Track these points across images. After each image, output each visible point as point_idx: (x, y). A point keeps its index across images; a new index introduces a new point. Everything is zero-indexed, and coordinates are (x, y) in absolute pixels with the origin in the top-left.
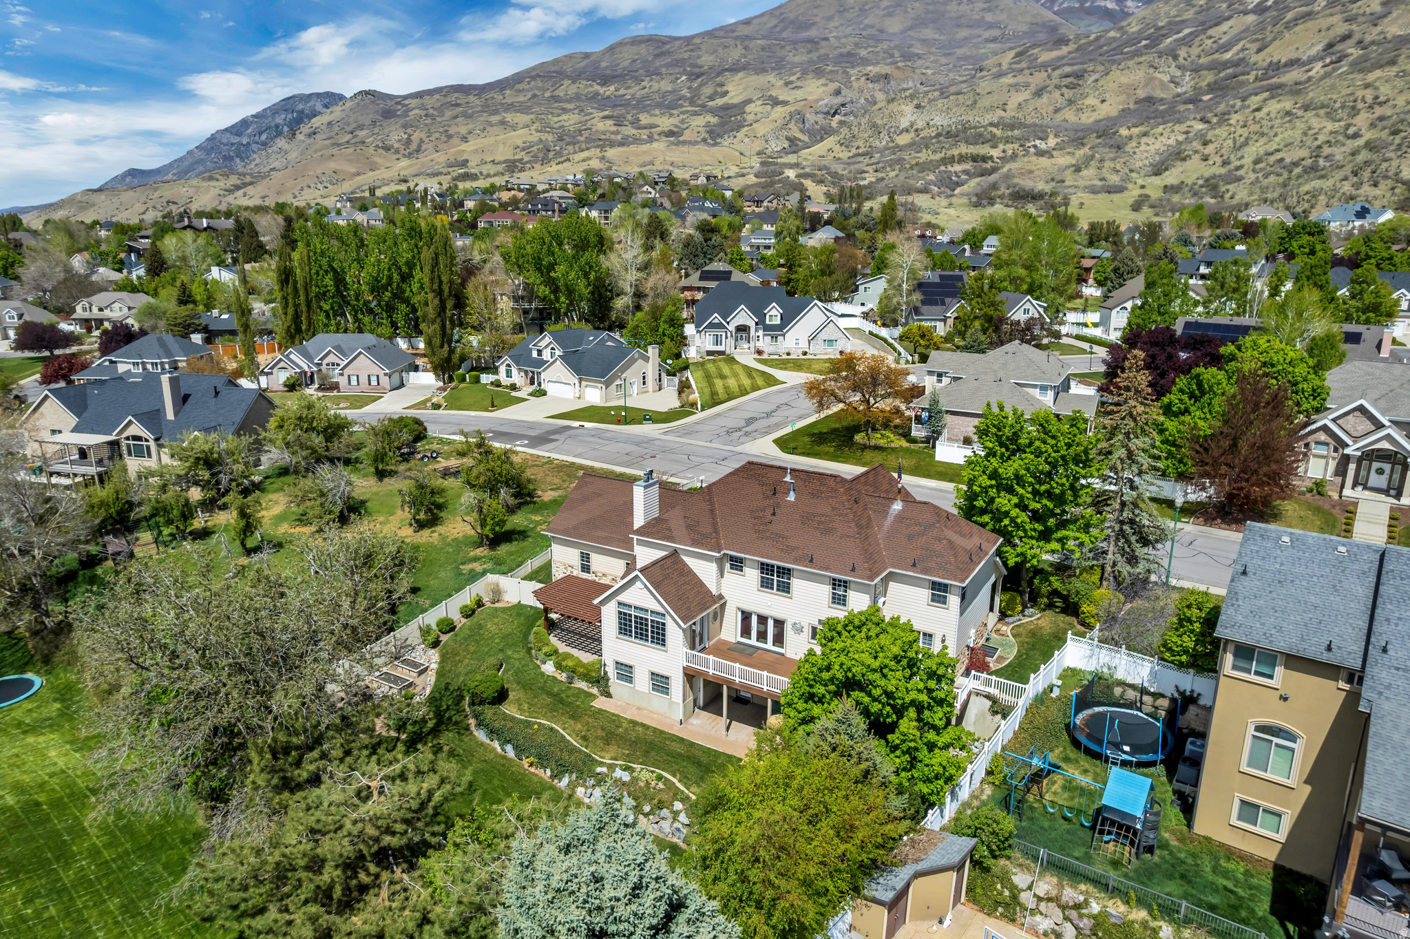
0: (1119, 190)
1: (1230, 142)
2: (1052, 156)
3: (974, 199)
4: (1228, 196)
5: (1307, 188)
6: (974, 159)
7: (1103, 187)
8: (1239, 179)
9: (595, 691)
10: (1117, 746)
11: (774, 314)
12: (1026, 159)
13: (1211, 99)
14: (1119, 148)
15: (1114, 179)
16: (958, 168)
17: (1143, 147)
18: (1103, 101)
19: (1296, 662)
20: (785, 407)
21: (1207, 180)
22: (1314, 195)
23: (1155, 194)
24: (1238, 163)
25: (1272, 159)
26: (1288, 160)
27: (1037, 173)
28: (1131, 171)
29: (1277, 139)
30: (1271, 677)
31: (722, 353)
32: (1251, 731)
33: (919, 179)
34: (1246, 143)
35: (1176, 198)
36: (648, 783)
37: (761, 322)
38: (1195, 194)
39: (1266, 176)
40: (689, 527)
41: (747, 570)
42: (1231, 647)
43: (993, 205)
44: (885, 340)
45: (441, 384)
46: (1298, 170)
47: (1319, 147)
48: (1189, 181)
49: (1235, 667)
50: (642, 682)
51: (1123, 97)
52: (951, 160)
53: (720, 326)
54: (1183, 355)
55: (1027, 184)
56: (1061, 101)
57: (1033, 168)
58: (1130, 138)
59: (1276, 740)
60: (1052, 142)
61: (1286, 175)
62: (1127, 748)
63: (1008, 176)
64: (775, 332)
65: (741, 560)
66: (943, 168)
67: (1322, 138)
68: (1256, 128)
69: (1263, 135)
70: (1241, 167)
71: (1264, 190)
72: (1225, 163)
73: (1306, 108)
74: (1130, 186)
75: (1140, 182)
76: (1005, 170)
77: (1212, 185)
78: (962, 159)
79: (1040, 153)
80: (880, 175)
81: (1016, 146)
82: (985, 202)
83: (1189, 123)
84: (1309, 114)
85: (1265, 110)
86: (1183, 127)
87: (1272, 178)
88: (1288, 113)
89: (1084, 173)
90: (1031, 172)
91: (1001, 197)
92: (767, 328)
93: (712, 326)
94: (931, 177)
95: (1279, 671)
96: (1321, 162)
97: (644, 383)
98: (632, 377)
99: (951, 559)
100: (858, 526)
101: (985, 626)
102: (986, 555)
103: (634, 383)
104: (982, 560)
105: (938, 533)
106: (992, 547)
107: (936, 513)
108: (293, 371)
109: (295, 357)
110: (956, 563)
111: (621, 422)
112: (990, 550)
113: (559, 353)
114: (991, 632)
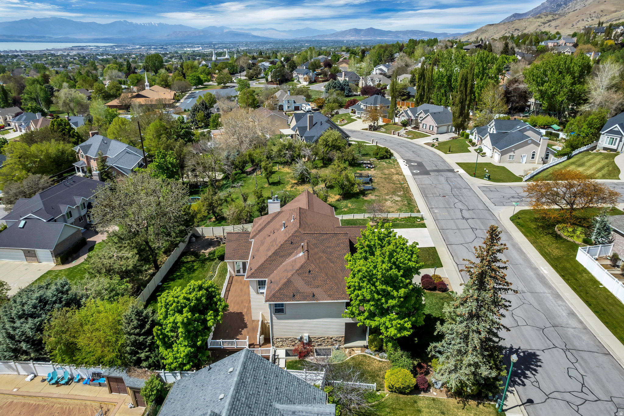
31: (614, 150)
45: (455, 136)
53: (618, 133)
93: (612, 132)
97: (533, 158)
98: (524, 153)
99: (277, 289)
100: (275, 253)
101: (336, 341)
102: (314, 300)
103: (524, 156)
104: (304, 300)
105: (289, 275)
106: (328, 300)
107: (302, 266)
108: (406, 118)
109: (409, 112)
110: (277, 292)
111: (474, 175)
112: (323, 300)
113: (495, 132)
114: (346, 348)
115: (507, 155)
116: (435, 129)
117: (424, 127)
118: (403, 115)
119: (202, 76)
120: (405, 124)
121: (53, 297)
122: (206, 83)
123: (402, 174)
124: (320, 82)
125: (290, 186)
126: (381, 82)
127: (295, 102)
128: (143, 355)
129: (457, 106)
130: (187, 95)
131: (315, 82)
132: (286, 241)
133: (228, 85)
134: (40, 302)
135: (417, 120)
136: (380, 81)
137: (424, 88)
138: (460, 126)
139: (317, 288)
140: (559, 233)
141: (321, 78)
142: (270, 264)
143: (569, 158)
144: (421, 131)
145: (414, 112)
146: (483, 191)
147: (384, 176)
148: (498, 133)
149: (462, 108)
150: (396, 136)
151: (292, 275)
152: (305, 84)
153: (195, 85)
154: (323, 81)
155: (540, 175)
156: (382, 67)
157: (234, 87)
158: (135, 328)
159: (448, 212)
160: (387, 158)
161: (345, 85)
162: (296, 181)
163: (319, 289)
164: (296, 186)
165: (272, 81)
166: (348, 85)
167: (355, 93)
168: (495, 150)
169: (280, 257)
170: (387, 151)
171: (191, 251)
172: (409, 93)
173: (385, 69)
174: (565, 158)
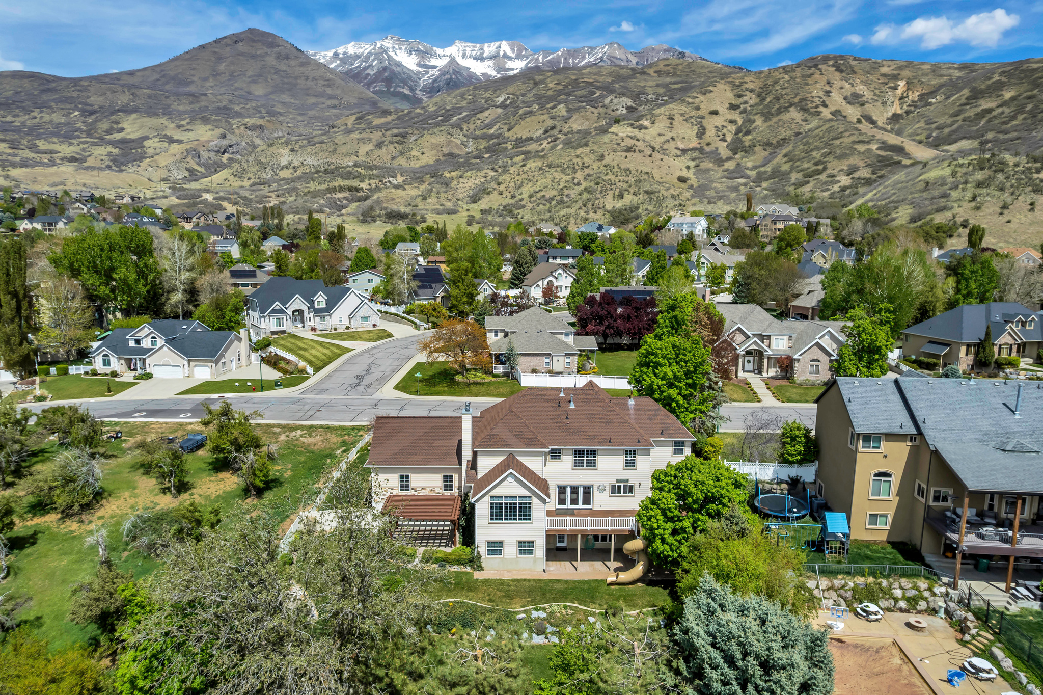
0: (454, 212)
1: (513, 184)
2: (405, 189)
3: (361, 218)
4: (519, 217)
5: (562, 213)
6: (350, 189)
7: (444, 210)
8: (524, 207)
9: (468, 569)
10: (790, 511)
11: (321, 300)
12: (388, 190)
13: (490, 157)
14: (447, 185)
15: (449, 205)
16: (339, 195)
17: (461, 185)
18: (423, 154)
19: (891, 437)
20: (374, 366)
21: (505, 207)
22: (567, 217)
23: (478, 216)
24: (520, 197)
25: (539, 195)
26: (547, 196)
27: (397, 200)
28: (458, 200)
29: (538, 183)
30: (879, 448)
31: (284, 332)
32: (873, 478)
33: (314, 203)
34: (521, 185)
35: (490, 218)
36: (561, 613)
37: (311, 308)
38: (500, 216)
39: (538, 205)
40: (516, 436)
41: (564, 457)
42: (861, 437)
43: (375, 221)
44: (398, 315)
46: (554, 203)
47: (562, 189)
48: (495, 207)
49: (863, 447)
50: (510, 550)
51: (435, 152)
52: (334, 190)
53: (281, 311)
54: (619, 310)
55: (394, 207)
56: (395, 153)
57: (394, 197)
58: (452, 179)
59: (883, 479)
60: (400, 179)
61: (548, 205)
62: (795, 510)
63: (379, 202)
64: (323, 313)
65: (559, 452)
66: (329, 195)
67: (562, 185)
68: (525, 176)
69: (530, 180)
70: (522, 200)
71: (539, 213)
72: (513, 197)
73: (550, 166)
74: (460, 210)
75: (465, 207)
76: (375, 197)
77: (508, 210)
78: (341, 189)
79: (397, 187)
80: (282, 199)
81: (377, 181)
82: (370, 220)
83: (486, 171)
84: (552, 170)
85: (528, 166)
86: (482, 173)
87: (541, 206)
88: (541, 169)
89: (429, 200)
90: (394, 199)
91: (379, 216)
92: (317, 311)
93: (274, 311)
94: (322, 202)
95: (883, 443)
96: (565, 199)
97: (239, 360)
103: (233, 359)
113: (161, 340)
115: (220, 364)
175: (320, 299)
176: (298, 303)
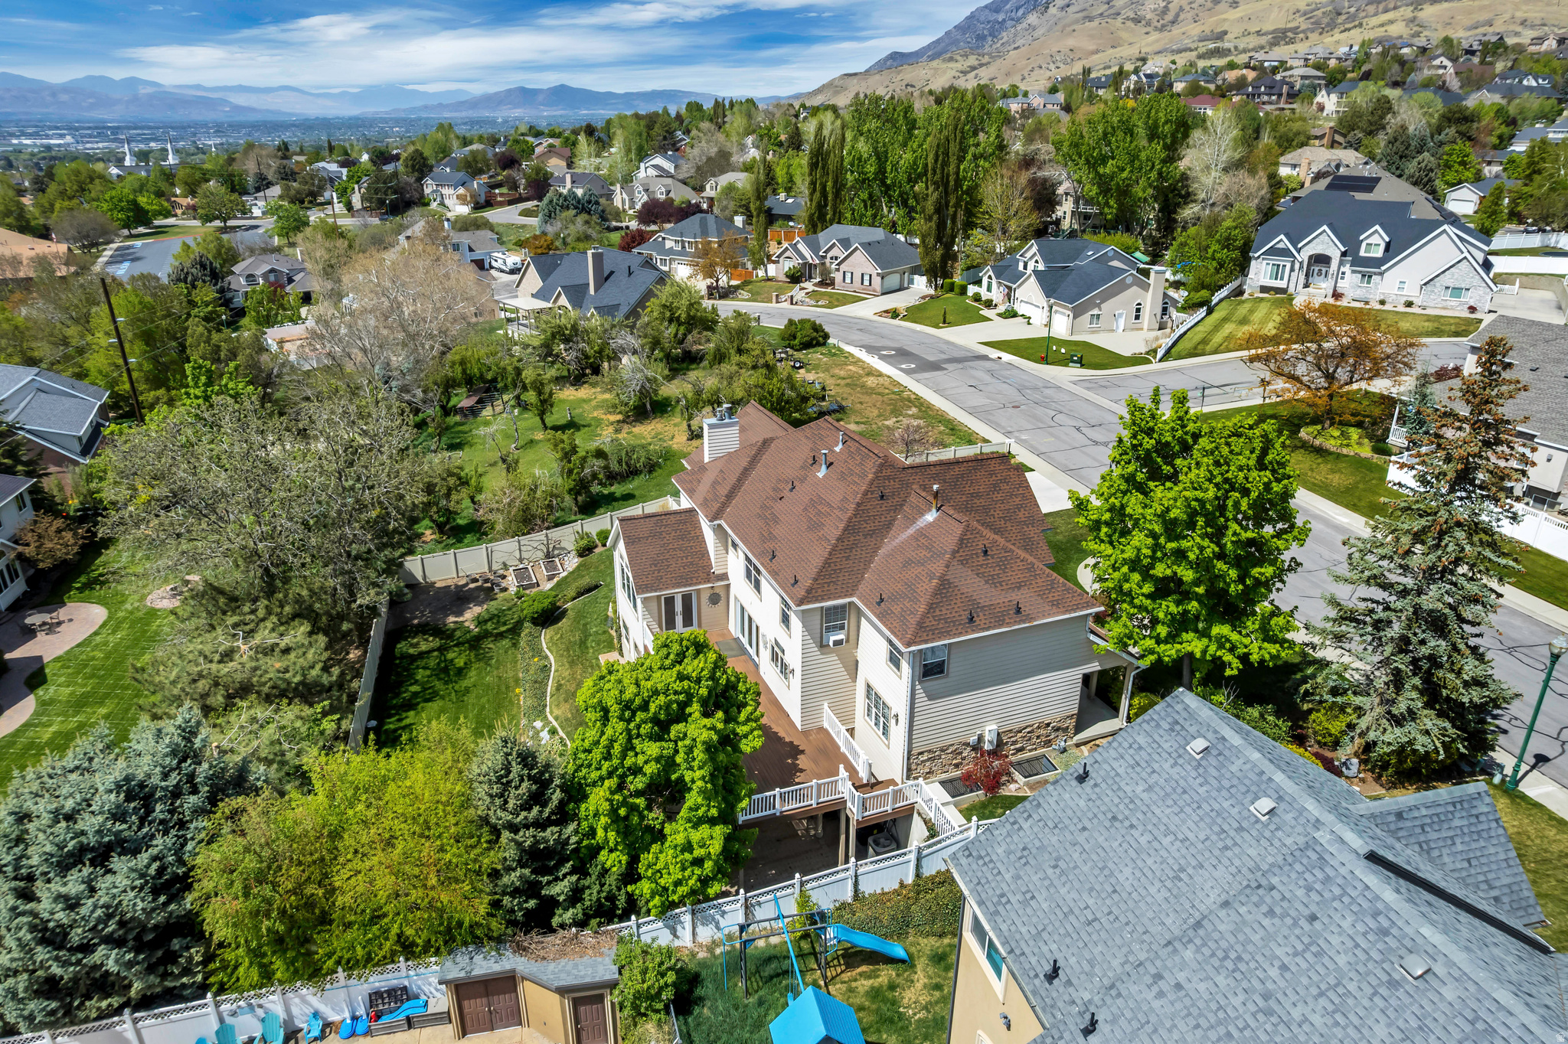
11: (1374, 241)
30: (999, 975)
31: (1281, 291)
37: (1350, 253)
41: (739, 556)
45: (932, 292)
53: (1285, 253)
64: (1369, 268)
92: (1359, 262)
93: (1274, 252)
95: (1005, 970)
97: (1137, 317)
98: (1118, 307)
99: (922, 608)
100: (850, 529)
101: (1057, 729)
102: (1024, 622)
103: (1120, 315)
104: (1000, 626)
105: (938, 568)
106: (1055, 615)
107: (961, 540)
108: (796, 262)
109: (802, 247)
110: (924, 616)
111: (1044, 360)
112: (1044, 617)
113: (1041, 267)
114: (1078, 745)
115: (1087, 317)
116: (876, 281)
117: (848, 280)
118: (787, 254)
119: (142, 200)
120: (795, 278)
121: (165, 776)
122: (157, 222)
123: (880, 375)
124: (501, 204)
125: (611, 429)
126: (672, 195)
127: (471, 250)
128: (560, 889)
129: (930, 219)
130: (108, 253)
131: (489, 204)
132: (866, 493)
133: (230, 223)
134: (129, 798)
135: (823, 264)
136: (668, 192)
137: (824, 187)
138: (938, 271)
139: (1019, 588)
140: (1317, 442)
141: (501, 195)
142: (847, 558)
143: (1210, 312)
144: (840, 288)
145: (814, 248)
146: (1088, 389)
147: (843, 382)
148: (1050, 270)
149: (941, 226)
150: (786, 305)
151: (947, 566)
152: (464, 210)
153: (127, 226)
154: (511, 203)
155: (1180, 346)
156: (659, 160)
157: (256, 227)
158: (526, 807)
159: (1052, 435)
160: (819, 344)
161: (589, 202)
162: (620, 417)
163: (1025, 590)
164: (626, 426)
165: (364, 209)
166: (597, 203)
167: (614, 224)
168: (1055, 308)
169: (865, 536)
170: (817, 328)
171: (413, 626)
172: (770, 209)
173: (669, 166)
174: (1202, 312)
175: (1375, 239)
176: (1325, 242)
